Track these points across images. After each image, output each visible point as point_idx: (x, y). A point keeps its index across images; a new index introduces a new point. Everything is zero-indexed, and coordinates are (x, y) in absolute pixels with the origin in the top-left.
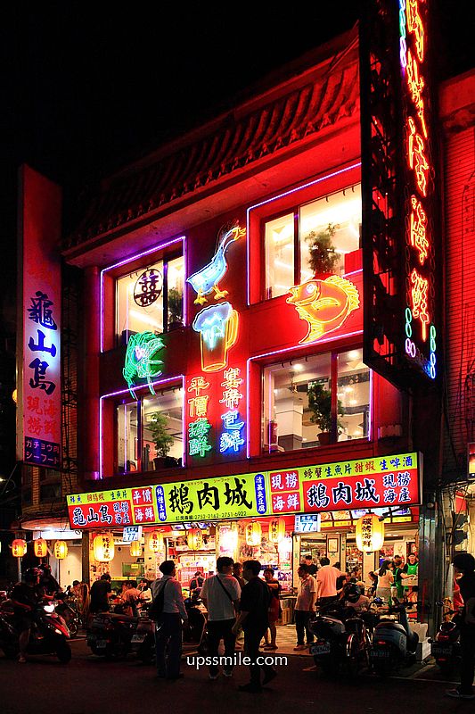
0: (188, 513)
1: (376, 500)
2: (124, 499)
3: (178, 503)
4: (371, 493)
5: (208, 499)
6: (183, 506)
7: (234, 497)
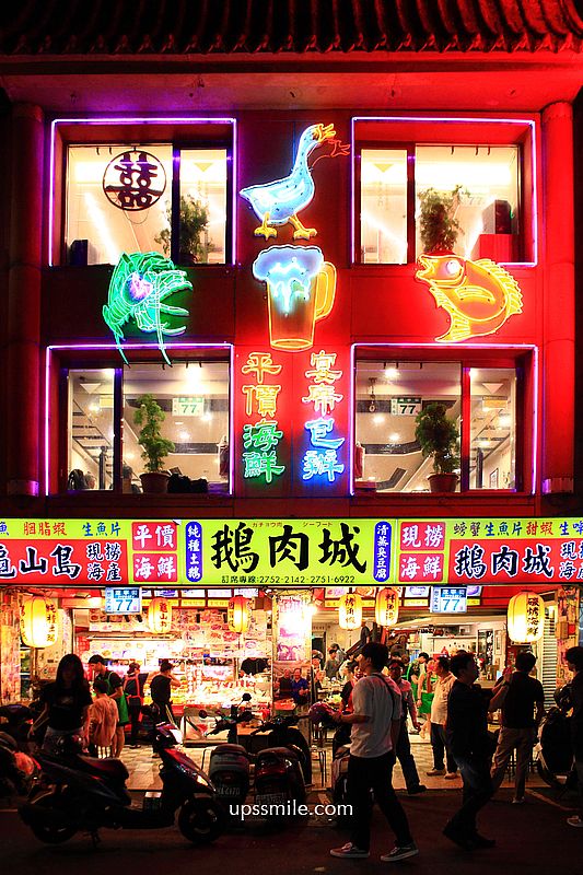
0: (247, 571)
1: (549, 574)
2: (114, 536)
3: (228, 554)
4: (544, 565)
5: (288, 551)
6: (239, 560)
7: (336, 553)
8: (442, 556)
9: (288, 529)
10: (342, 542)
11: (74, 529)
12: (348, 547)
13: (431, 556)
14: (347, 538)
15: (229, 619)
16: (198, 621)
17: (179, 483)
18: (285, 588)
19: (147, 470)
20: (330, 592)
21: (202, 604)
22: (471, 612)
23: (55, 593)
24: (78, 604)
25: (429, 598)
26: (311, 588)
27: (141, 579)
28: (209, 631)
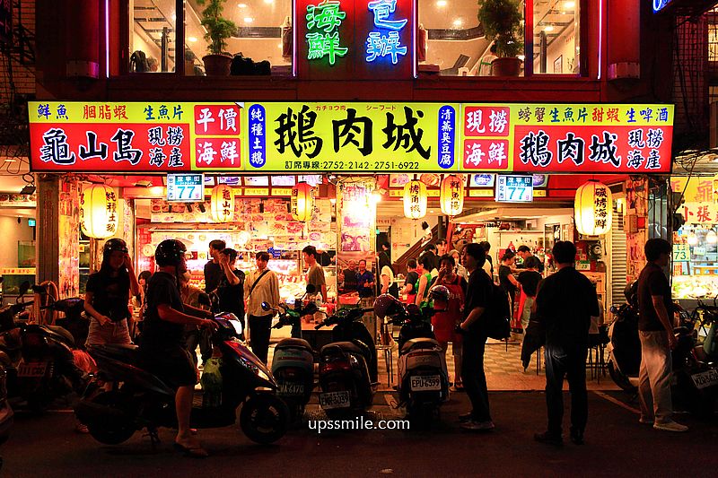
0: (311, 156)
1: (617, 163)
2: (176, 120)
3: (292, 138)
4: (611, 153)
5: (351, 136)
6: (302, 144)
7: (400, 137)
8: (506, 143)
9: (351, 112)
10: (406, 127)
11: (136, 112)
12: (412, 131)
13: (496, 142)
14: (411, 122)
15: (293, 207)
16: (262, 211)
17: (242, 65)
18: (347, 174)
19: (210, 52)
20: (395, 181)
21: (265, 192)
22: (537, 204)
23: (116, 182)
24: (139, 193)
25: (494, 188)
26: (374, 174)
27: (203, 164)
28: (272, 222)
